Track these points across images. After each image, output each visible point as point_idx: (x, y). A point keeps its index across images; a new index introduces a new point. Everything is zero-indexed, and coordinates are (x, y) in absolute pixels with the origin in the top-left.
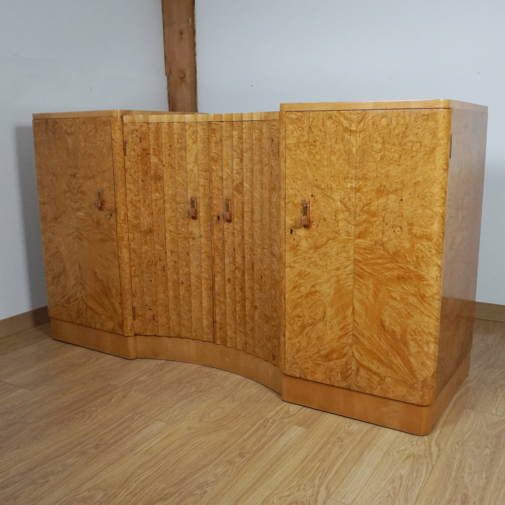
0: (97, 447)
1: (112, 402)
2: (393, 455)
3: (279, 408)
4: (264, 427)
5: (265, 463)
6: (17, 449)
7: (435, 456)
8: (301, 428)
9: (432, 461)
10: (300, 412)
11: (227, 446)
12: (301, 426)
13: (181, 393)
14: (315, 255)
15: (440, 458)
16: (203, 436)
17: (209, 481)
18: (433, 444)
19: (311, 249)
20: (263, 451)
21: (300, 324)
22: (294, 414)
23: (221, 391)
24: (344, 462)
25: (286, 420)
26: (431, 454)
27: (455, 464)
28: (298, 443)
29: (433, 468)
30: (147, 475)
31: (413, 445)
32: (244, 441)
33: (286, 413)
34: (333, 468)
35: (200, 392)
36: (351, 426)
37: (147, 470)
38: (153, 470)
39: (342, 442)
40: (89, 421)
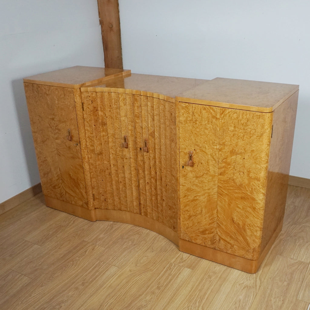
0: (83, 284)
1: (87, 253)
2: (237, 287)
3: (178, 256)
4: (170, 269)
5: (171, 293)
6: (42, 286)
7: (258, 287)
8: (189, 269)
9: (256, 290)
10: (189, 259)
11: (151, 283)
13: (124, 247)
14: (197, 181)
15: (261, 288)
16: (139, 275)
17: (143, 305)
18: (258, 279)
19: (194, 177)
20: (169, 285)
21: (188, 215)
22: (186, 260)
23: (145, 245)
24: (211, 291)
25: (181, 264)
26: (256, 286)
27: (268, 292)
28: (188, 279)
29: (256, 295)
30: (111, 302)
31: (247, 280)
32: (160, 279)
33: (181, 259)
34: (206, 295)
35: (134, 245)
36: (216, 267)
37: (111, 299)
38: (114, 298)
39: (211, 278)
40: (76, 267)
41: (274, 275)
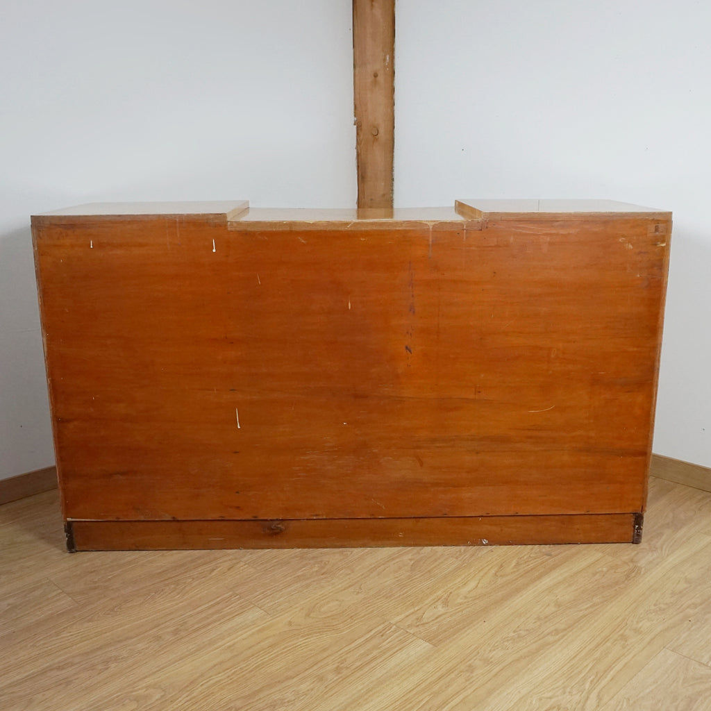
0: (176, 632)
1: (213, 574)
2: (531, 703)
3: (411, 611)
4: (382, 636)
5: (362, 687)
8: (428, 644)
10: (436, 621)
11: (325, 656)
12: (430, 641)
13: (299, 573)
16: (303, 637)
17: (285, 699)
18: (593, 696)
20: (366, 669)
22: (427, 623)
23: (348, 577)
24: (462, 701)
25: (413, 630)
28: (415, 664)
30: (220, 678)
32: (349, 652)
33: (418, 619)
35: (322, 574)
36: (494, 650)
37: (219, 673)
38: (227, 673)
39: (472, 672)
40: (178, 596)
41: (642, 695)
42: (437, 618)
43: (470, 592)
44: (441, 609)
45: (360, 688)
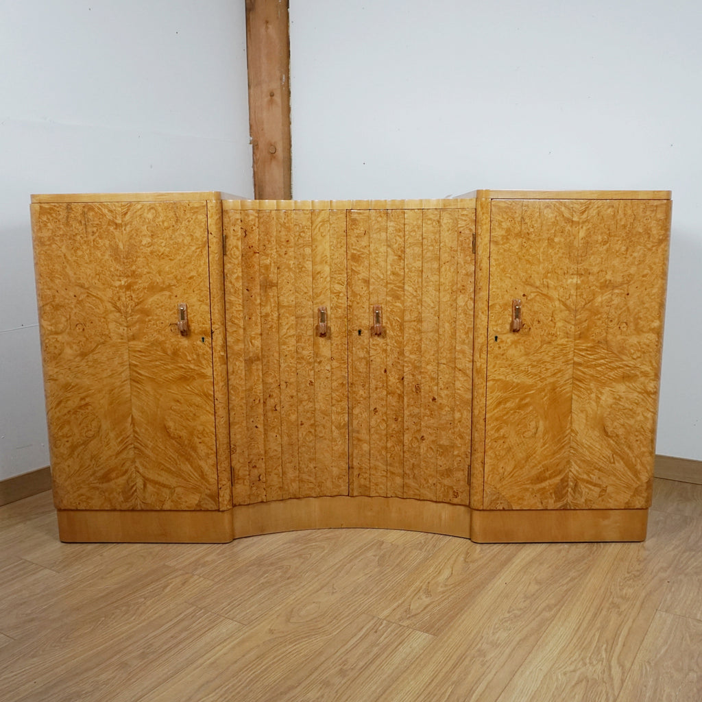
0: (143, 656)
1: (168, 589)
2: (557, 678)
3: (396, 604)
4: (376, 632)
5: (375, 687)
6: (33, 657)
7: (617, 683)
8: (427, 634)
9: (613, 689)
10: (425, 611)
11: (324, 659)
12: (427, 632)
13: (262, 580)
15: (625, 684)
16: (291, 643)
20: (373, 668)
22: (417, 614)
23: (317, 578)
24: (487, 687)
25: (406, 623)
26: (611, 679)
27: (648, 695)
28: (422, 656)
32: (347, 652)
33: (406, 611)
35: (288, 579)
36: (497, 632)
38: (217, 693)
39: (485, 657)
40: (134, 618)
41: (658, 656)
42: (425, 608)
43: (447, 579)
44: (427, 600)
45: (373, 688)
